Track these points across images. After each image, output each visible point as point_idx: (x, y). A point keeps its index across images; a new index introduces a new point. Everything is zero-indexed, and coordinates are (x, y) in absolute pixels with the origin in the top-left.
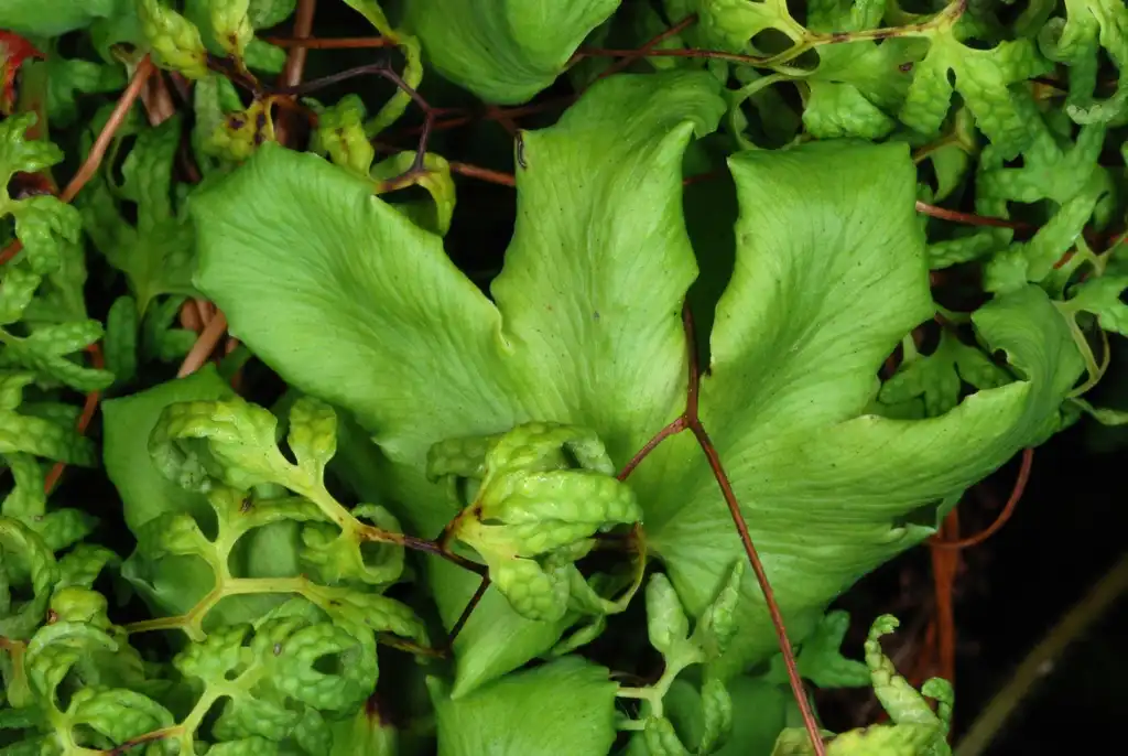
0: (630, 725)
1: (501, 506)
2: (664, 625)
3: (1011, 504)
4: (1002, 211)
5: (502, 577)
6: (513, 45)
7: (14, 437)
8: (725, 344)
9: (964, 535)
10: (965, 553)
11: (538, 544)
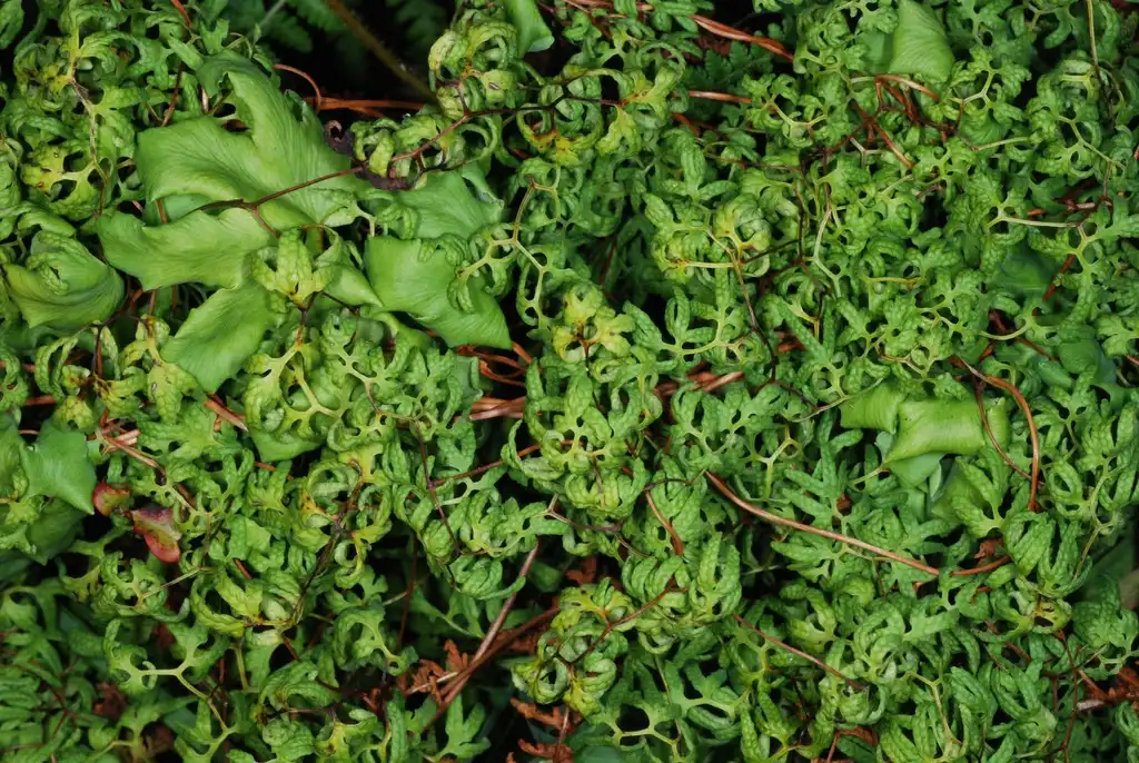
0: (386, 231)
1: (290, 284)
2: (344, 218)
3: (300, 73)
4: (173, 77)
5: (319, 287)
6: (97, 285)
7: (277, 490)
8: (227, 194)
9: (314, 94)
10: (323, 95)
11: (308, 270)
